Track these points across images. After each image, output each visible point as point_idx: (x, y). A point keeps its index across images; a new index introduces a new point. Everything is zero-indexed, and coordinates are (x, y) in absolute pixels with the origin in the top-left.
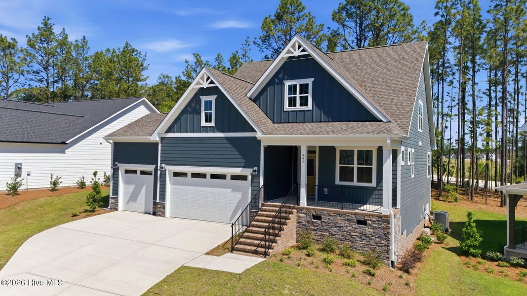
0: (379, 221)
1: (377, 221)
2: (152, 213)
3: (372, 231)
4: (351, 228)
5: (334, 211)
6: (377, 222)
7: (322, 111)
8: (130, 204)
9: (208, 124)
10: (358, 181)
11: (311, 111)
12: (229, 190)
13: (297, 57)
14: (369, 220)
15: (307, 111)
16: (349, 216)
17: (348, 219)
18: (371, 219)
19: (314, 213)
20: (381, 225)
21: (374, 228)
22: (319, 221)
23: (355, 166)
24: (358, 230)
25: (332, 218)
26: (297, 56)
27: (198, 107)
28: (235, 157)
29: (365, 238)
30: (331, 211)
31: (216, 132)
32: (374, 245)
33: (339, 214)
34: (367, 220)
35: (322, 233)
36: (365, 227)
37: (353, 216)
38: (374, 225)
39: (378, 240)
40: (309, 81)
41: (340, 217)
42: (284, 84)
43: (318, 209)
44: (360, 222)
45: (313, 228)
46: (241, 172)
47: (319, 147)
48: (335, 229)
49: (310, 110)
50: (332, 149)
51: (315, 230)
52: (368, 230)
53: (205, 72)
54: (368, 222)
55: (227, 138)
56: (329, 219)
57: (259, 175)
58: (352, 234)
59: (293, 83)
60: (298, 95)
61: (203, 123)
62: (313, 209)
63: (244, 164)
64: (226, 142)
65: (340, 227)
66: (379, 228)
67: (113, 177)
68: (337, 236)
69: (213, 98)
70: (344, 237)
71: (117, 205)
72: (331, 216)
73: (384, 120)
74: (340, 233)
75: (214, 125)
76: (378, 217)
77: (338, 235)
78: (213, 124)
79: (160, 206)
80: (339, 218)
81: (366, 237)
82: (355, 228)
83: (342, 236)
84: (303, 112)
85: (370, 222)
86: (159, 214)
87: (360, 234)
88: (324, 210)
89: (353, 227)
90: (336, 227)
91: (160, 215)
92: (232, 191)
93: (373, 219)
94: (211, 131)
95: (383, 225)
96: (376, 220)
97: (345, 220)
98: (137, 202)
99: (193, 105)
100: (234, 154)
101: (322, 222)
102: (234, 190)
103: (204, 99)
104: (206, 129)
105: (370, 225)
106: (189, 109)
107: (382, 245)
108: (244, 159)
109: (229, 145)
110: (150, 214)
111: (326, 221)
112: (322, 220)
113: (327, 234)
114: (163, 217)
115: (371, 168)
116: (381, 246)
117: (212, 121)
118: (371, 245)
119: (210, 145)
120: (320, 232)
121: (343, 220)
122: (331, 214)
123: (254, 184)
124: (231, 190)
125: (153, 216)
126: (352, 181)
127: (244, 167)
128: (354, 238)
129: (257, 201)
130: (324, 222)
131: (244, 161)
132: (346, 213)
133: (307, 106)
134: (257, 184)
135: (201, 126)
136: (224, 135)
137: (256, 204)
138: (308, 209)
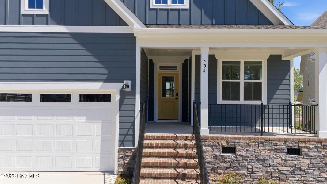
0: (319, 147)
1: (316, 147)
3: (308, 161)
4: (279, 161)
5: (255, 139)
6: (315, 149)
7: (203, 11)
9: (35, 11)
10: (245, 99)
11: (189, 10)
14: (304, 147)
15: (183, 10)
16: (276, 144)
17: (275, 149)
18: (308, 146)
19: (225, 144)
20: (321, 152)
21: (311, 158)
22: (232, 156)
23: (242, 81)
24: (289, 163)
25: (251, 149)
28: (90, 64)
29: (300, 173)
30: (250, 139)
31: (52, 24)
32: (312, 181)
33: (262, 143)
34: (302, 147)
35: (238, 172)
36: (299, 158)
37: (281, 143)
38: (312, 154)
39: (317, 173)
41: (264, 146)
43: (230, 138)
44: (291, 151)
45: (222, 165)
46: (100, 88)
48: (257, 164)
49: (186, 10)
51: (227, 168)
52: (303, 161)
55: (74, 35)
56: (247, 150)
57: (133, 93)
58: (281, 168)
61: (25, 9)
62: (223, 138)
63: (106, 76)
64: (71, 40)
65: (264, 161)
66: (318, 156)
68: (260, 174)
70: (269, 174)
72: (249, 146)
74: (264, 169)
75: (47, 13)
76: (317, 142)
77: (262, 171)
78: (45, 10)
80: (263, 148)
81: (301, 170)
82: (285, 160)
83: (267, 172)
84: (177, 12)
85: (306, 150)
87: (292, 167)
88: (240, 138)
89: (282, 159)
90: (258, 161)
92: (87, 119)
93: (311, 146)
94: (40, 23)
95: (323, 153)
96: (313, 146)
97: (271, 150)
101: (236, 156)
102: (90, 118)
104: (31, 19)
105: (306, 154)
107: (323, 179)
108: (106, 68)
109: (78, 47)
111: (243, 153)
112: (238, 153)
113: (245, 172)
115: (261, 83)
116: (321, 181)
117: (44, 6)
118: (308, 181)
119: (37, 46)
120: (235, 170)
121: (268, 150)
122: (251, 143)
123: (124, 107)
124: (85, 118)
126: (238, 99)
127: (106, 81)
128: (284, 174)
129: (131, 132)
130: (240, 155)
131: (106, 72)
132: (273, 140)
133: (183, 3)
134: (130, 107)
135: (22, 13)
136: (68, 29)
137: (129, 138)
138: (217, 138)
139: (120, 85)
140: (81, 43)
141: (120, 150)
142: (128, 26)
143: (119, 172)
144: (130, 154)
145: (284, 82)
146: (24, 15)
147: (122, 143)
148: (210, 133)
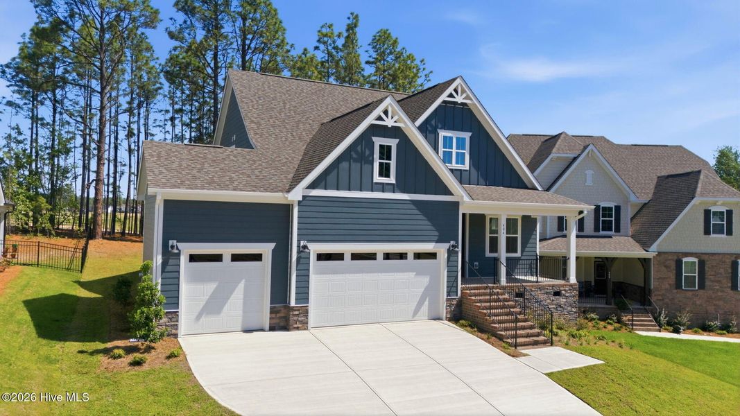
1: (570, 290)
2: (267, 327)
3: (564, 300)
4: (549, 301)
5: (535, 286)
7: (480, 173)
8: (203, 319)
9: (384, 180)
11: (468, 172)
12: (412, 275)
13: (459, 104)
15: (464, 170)
16: (547, 289)
17: (547, 293)
18: (565, 289)
19: (517, 291)
20: (572, 293)
21: (567, 297)
22: (521, 299)
24: (555, 302)
25: (533, 294)
26: (459, 102)
27: (367, 153)
28: (425, 227)
29: (560, 309)
30: (532, 286)
31: (397, 192)
32: (567, 314)
33: (540, 288)
34: (561, 290)
36: (560, 298)
37: (550, 288)
38: (567, 295)
39: (569, 308)
40: (467, 135)
42: (438, 134)
43: (520, 286)
44: (556, 294)
46: (433, 248)
47: (470, 214)
48: (536, 305)
50: (482, 217)
52: (562, 300)
53: (390, 104)
54: (563, 292)
55: (414, 202)
57: (457, 251)
58: (550, 307)
59: (449, 134)
60: (454, 151)
61: (377, 178)
62: (516, 286)
63: (437, 237)
64: (412, 206)
65: (540, 302)
66: (571, 296)
67: (163, 271)
68: (538, 312)
69: (393, 143)
71: (176, 327)
72: (532, 291)
73: (540, 189)
74: (540, 308)
75: (394, 182)
76: (570, 286)
78: (392, 180)
79: (297, 313)
80: (540, 292)
81: (561, 307)
82: (552, 301)
83: (542, 310)
84: (459, 172)
86: (296, 326)
87: (556, 305)
88: (526, 286)
90: (537, 302)
91: (298, 328)
92: (416, 275)
93: (567, 289)
94: (389, 191)
97: (544, 294)
98: (222, 314)
99: (359, 148)
100: (424, 224)
101: (524, 299)
102: (419, 274)
103: (378, 141)
104: (383, 188)
105: (564, 295)
106: (352, 153)
107: (572, 313)
108: (437, 230)
109: (417, 212)
110: (262, 330)
111: (528, 298)
114: (305, 329)
115: (517, 237)
117: (392, 176)
118: (565, 315)
122: (533, 289)
124: (414, 273)
125: (271, 333)
127: (437, 242)
129: (455, 285)
130: (526, 299)
131: (437, 233)
132: (546, 286)
133: (464, 164)
134: (454, 264)
135: (374, 181)
136: (410, 197)
137: (454, 289)
138: (512, 287)
139: (447, 245)
140: (419, 209)
141: (447, 300)
142: (453, 195)
143: (447, 318)
144: (455, 302)
145: (531, 241)
146: (376, 183)
147: (449, 294)
148: (507, 282)
